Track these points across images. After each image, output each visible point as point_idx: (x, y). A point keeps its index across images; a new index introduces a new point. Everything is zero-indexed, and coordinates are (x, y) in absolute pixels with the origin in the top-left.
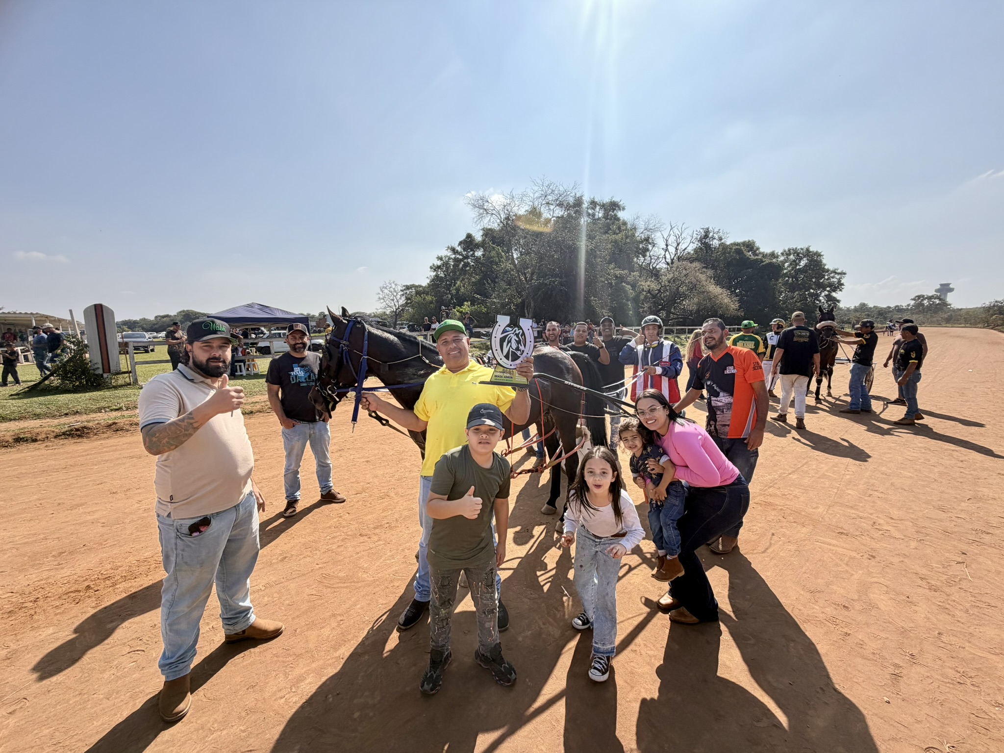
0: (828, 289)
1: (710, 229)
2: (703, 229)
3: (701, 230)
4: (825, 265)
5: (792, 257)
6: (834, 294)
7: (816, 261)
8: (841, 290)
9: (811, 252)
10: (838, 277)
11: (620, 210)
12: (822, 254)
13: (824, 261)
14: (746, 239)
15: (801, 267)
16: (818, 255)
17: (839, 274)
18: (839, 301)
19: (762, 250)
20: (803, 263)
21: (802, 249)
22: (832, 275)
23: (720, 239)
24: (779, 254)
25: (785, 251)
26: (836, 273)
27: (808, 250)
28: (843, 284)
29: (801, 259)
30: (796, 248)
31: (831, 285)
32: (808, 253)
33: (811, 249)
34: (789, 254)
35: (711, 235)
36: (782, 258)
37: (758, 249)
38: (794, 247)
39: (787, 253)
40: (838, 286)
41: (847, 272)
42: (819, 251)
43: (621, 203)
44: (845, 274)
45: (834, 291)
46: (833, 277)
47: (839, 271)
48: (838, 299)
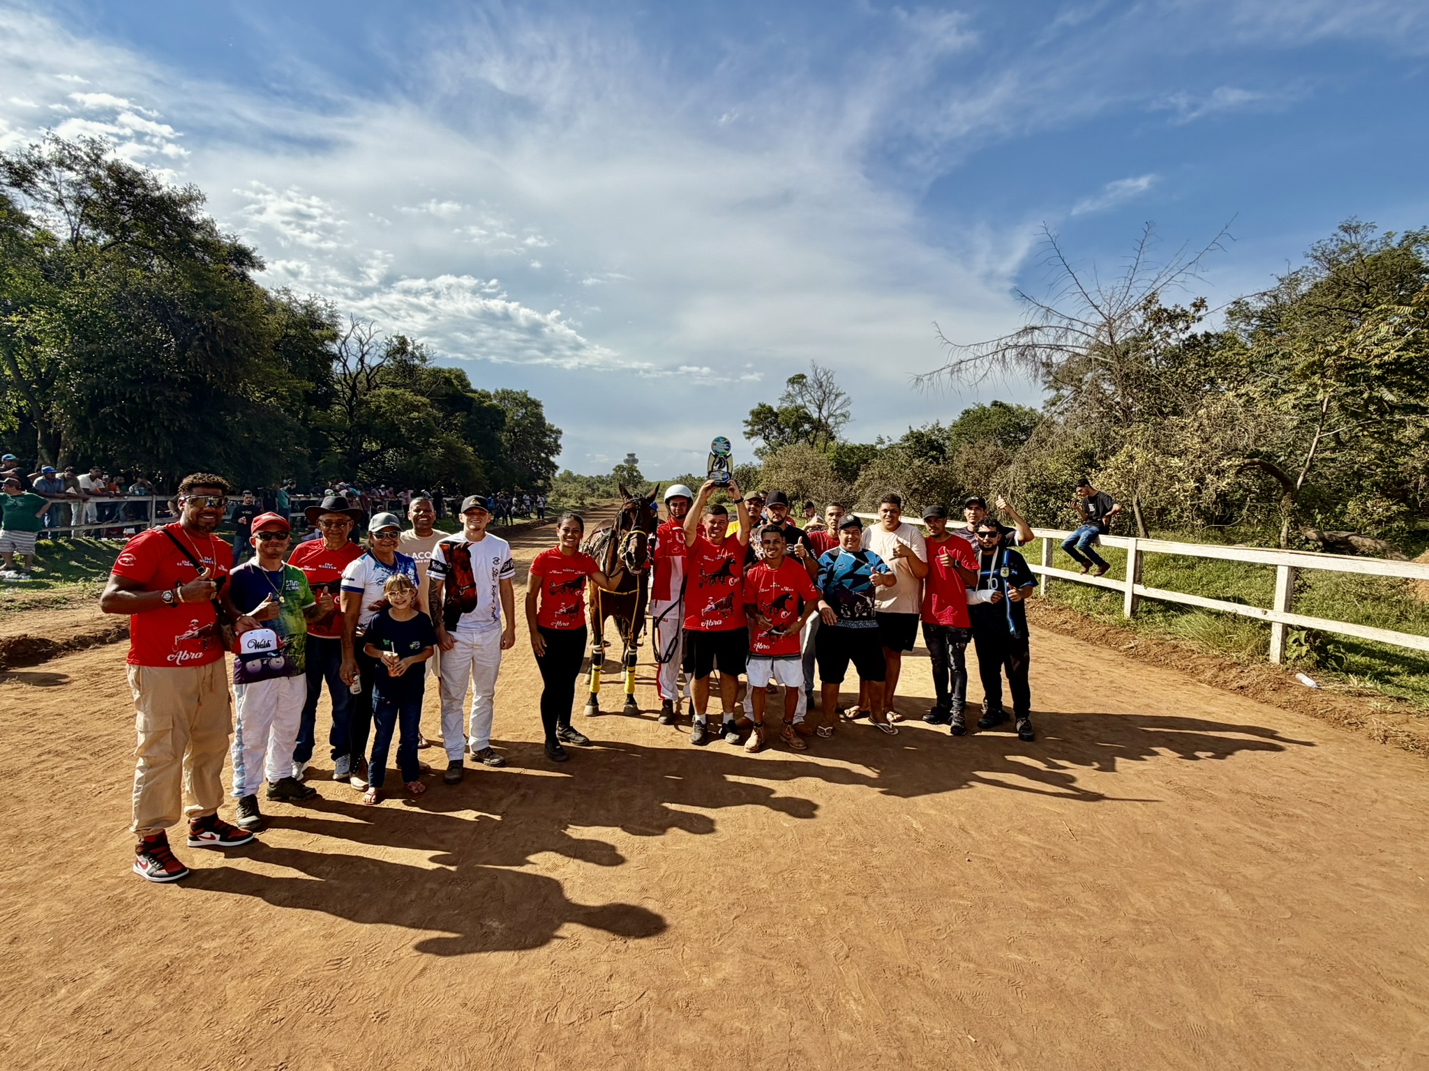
0: (545, 450)
2: (396, 337)
3: (394, 339)
4: (545, 419)
5: (507, 402)
7: (535, 412)
8: (558, 454)
10: (554, 435)
12: (541, 403)
13: (544, 415)
14: (453, 367)
15: (519, 417)
16: (537, 405)
17: (555, 432)
18: (557, 467)
19: (473, 387)
20: (521, 412)
21: (518, 393)
23: (423, 359)
24: (492, 395)
26: (552, 431)
27: (526, 396)
28: (559, 446)
29: (518, 407)
30: (511, 391)
31: (548, 446)
32: (525, 400)
33: (529, 396)
34: (504, 398)
35: (410, 348)
37: (469, 385)
38: (509, 389)
39: (503, 395)
44: (561, 433)
46: (550, 436)
47: (557, 430)
48: (556, 464)
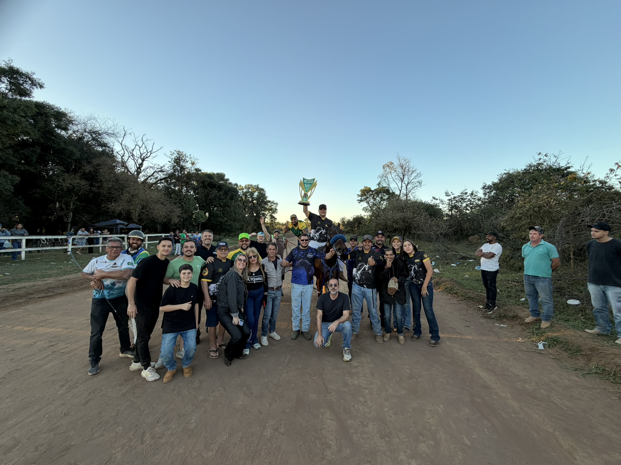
0: (271, 212)
1: (184, 153)
2: (177, 151)
3: (175, 152)
4: (267, 197)
5: (250, 190)
6: (273, 215)
7: (262, 194)
8: (276, 213)
9: (259, 188)
10: (275, 206)
11: (35, 85)
12: (265, 190)
13: (266, 195)
14: (220, 172)
15: (255, 196)
16: (262, 190)
17: (275, 204)
18: (276, 219)
19: (230, 181)
20: (256, 194)
21: (255, 186)
22: (272, 204)
23: (193, 164)
24: (243, 187)
25: (246, 186)
27: (258, 186)
28: (276, 210)
29: (255, 192)
31: (271, 209)
32: (257, 188)
34: (249, 188)
36: (245, 190)
37: (228, 180)
38: (251, 184)
39: (248, 187)
40: (275, 211)
41: (278, 203)
42: (263, 188)
43: (34, 77)
44: (277, 204)
45: (274, 213)
47: (275, 202)
48: (276, 217)
